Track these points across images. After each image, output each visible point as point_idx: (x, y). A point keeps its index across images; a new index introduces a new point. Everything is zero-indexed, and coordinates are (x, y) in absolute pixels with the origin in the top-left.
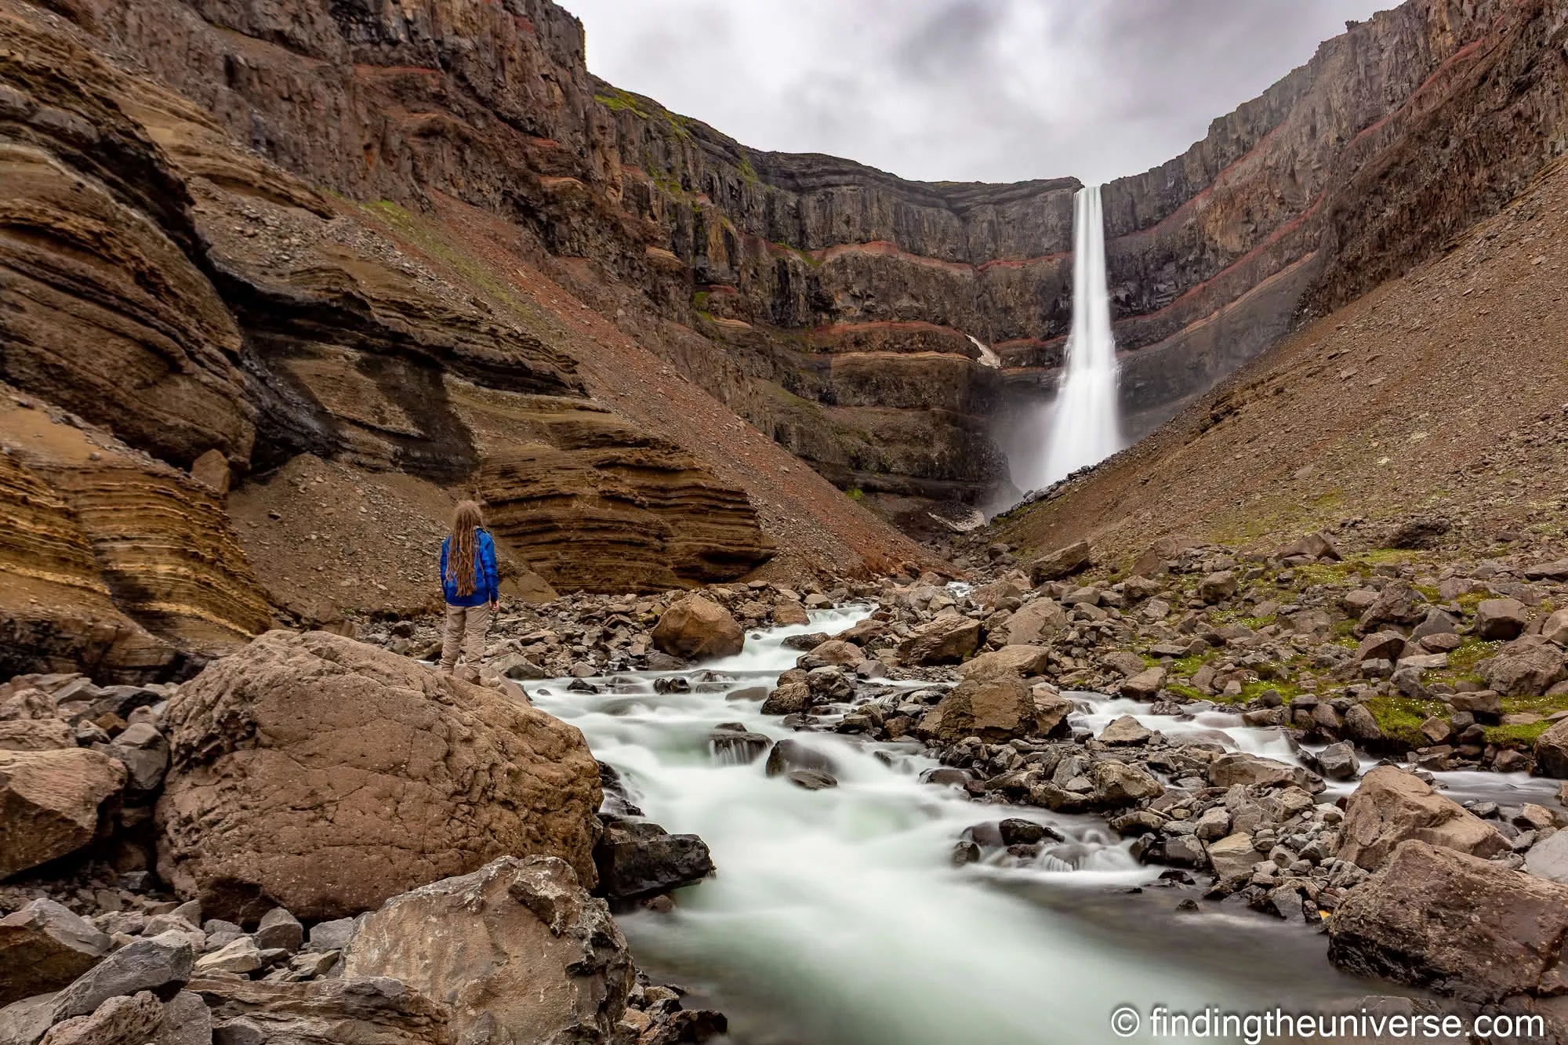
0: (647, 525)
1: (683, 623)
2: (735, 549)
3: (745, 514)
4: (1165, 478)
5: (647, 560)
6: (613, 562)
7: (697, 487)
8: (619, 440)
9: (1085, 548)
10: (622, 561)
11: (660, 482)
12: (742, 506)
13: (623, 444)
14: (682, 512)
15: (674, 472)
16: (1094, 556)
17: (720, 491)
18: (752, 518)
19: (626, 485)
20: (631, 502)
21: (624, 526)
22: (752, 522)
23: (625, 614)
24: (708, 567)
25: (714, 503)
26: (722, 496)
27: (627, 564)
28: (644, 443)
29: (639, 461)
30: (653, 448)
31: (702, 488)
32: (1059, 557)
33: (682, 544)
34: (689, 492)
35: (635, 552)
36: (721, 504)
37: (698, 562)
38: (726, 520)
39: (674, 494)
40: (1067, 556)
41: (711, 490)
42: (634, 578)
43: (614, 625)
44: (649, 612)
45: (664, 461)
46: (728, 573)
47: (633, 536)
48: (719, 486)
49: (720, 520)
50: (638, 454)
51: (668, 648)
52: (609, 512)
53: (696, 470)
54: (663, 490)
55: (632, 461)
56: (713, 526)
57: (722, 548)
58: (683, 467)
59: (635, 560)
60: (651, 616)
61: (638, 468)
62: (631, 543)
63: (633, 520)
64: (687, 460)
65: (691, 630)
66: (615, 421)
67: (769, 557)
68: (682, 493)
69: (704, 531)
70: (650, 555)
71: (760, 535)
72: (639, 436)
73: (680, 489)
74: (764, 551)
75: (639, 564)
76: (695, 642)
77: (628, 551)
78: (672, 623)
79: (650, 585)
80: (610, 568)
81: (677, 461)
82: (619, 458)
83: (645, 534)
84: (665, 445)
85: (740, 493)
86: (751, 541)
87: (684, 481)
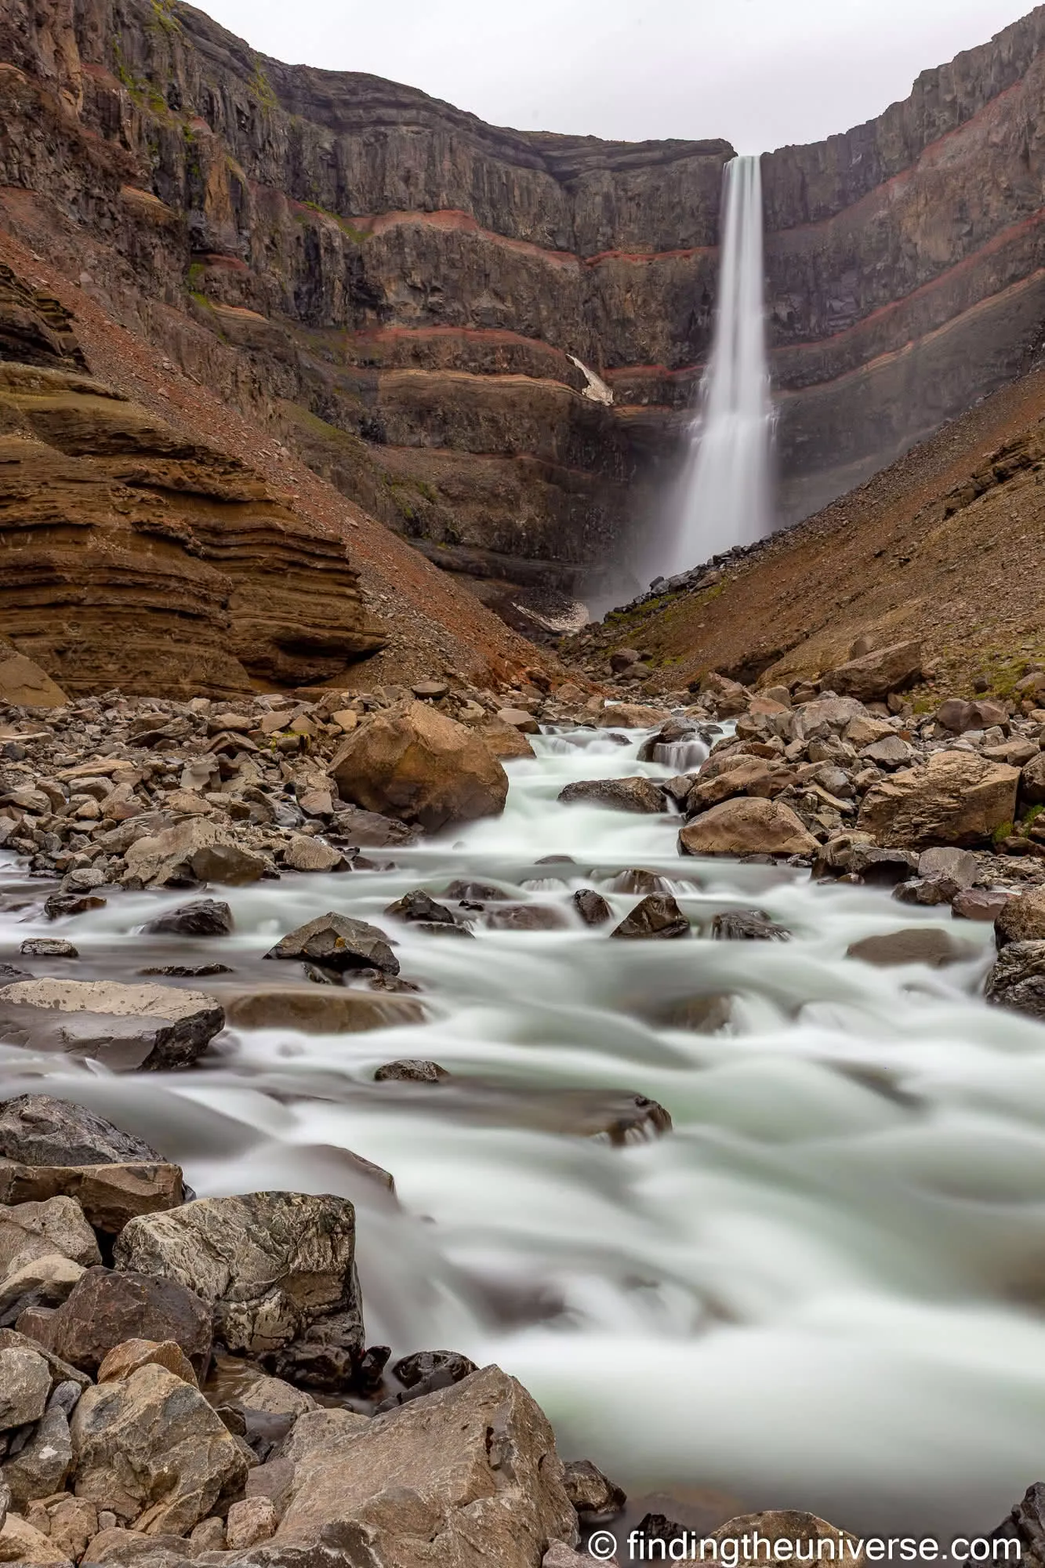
0: (207, 584)
1: (398, 753)
2: (327, 634)
3: (344, 579)
4: (942, 557)
5: (206, 644)
6: (154, 644)
7: (271, 529)
8: (145, 444)
9: (915, 651)
10: (167, 643)
11: (212, 518)
12: (339, 566)
13: (152, 452)
14: (246, 570)
15: (235, 503)
16: (929, 665)
17: (306, 539)
18: (353, 585)
19: (173, 519)
20: (180, 543)
21: (173, 584)
22: (351, 592)
23: (243, 731)
24: (283, 661)
25: (297, 557)
26: (308, 548)
27: (177, 649)
28: (187, 452)
29: (179, 482)
30: (201, 462)
31: (281, 532)
32: (879, 664)
33: (244, 621)
34: (258, 537)
35: (187, 627)
36: (306, 561)
37: (271, 653)
38: (314, 587)
39: (233, 540)
40: (891, 661)
41: (293, 536)
42: (186, 673)
43: (232, 751)
44: (285, 729)
45: (217, 485)
46: (312, 672)
47: (186, 601)
48: (304, 530)
49: (305, 586)
50: (176, 471)
51: (365, 800)
52: (147, 558)
53: (269, 502)
54: (216, 532)
55: (167, 481)
56: (297, 596)
57: (309, 631)
58: (248, 496)
59: (188, 642)
60: (293, 738)
61: (178, 493)
62: (184, 614)
63: (186, 574)
64: (255, 485)
65: (410, 766)
66: (134, 414)
67: (375, 649)
68: (246, 539)
69: (281, 602)
70: (213, 635)
71: (364, 613)
72: (179, 440)
73: (244, 532)
74: (368, 639)
75: (194, 649)
76: (419, 790)
77: (175, 623)
78: (377, 753)
79: (210, 685)
80: (149, 654)
81: (238, 486)
82: (147, 474)
83: (205, 599)
84: (218, 459)
85: (336, 544)
86: (350, 622)
87: (248, 519)
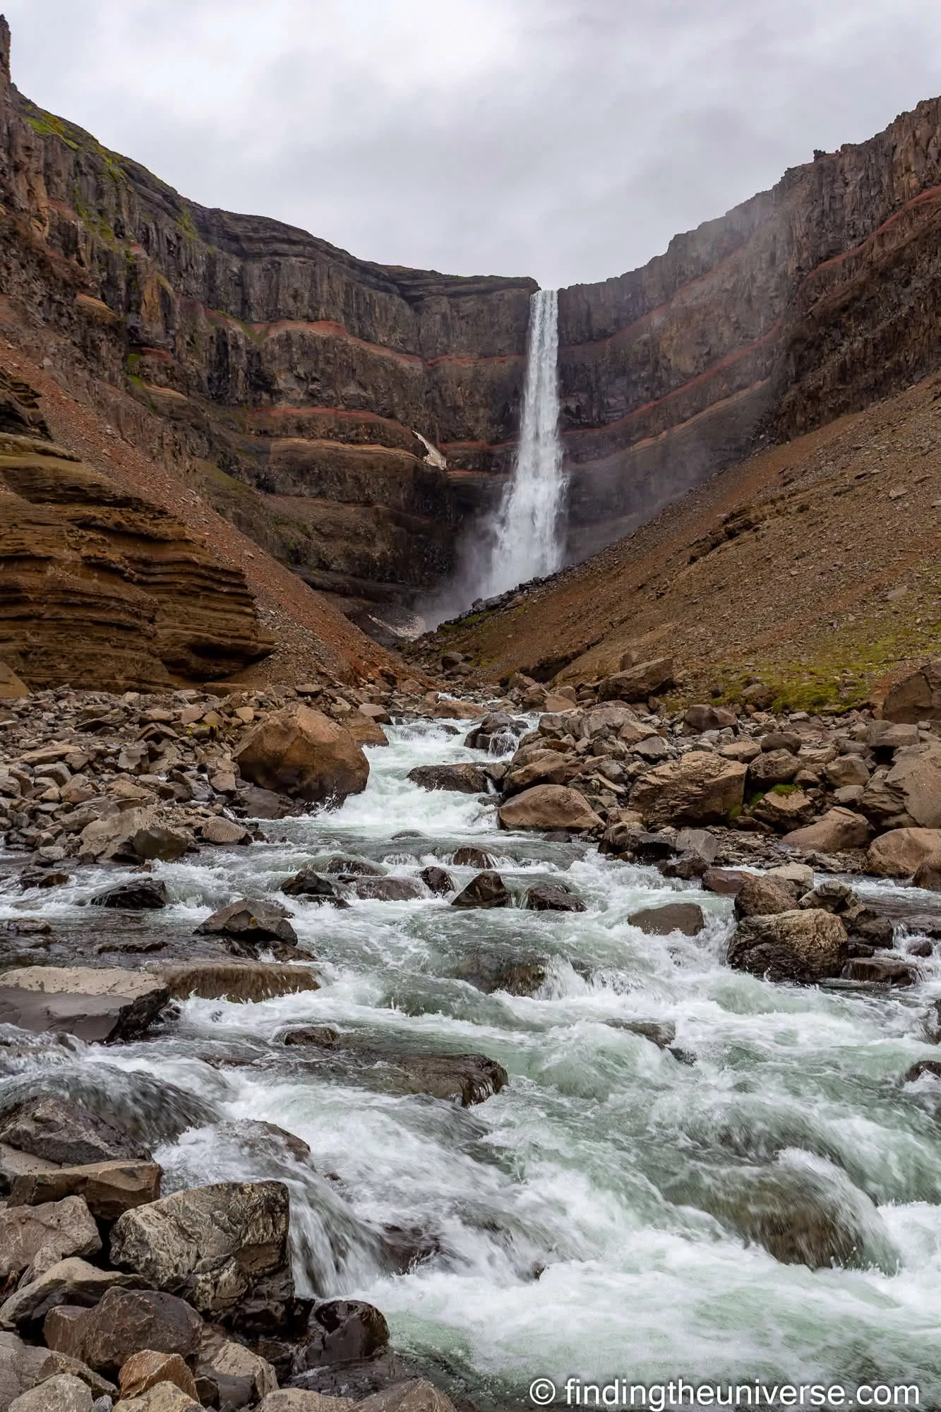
0: (139, 604)
1: (287, 745)
2: (229, 642)
3: (244, 600)
4: (687, 592)
5: (137, 649)
6: (97, 649)
7: (189, 562)
8: (93, 495)
9: (668, 665)
10: (107, 649)
11: (143, 552)
12: (240, 591)
13: (98, 502)
14: (169, 592)
15: (162, 541)
16: (678, 675)
17: (215, 570)
18: (250, 605)
19: (115, 554)
20: (119, 573)
21: (113, 603)
22: (249, 610)
23: (167, 723)
24: (195, 662)
25: (208, 583)
26: (217, 576)
27: (113, 652)
28: (125, 502)
29: (118, 524)
30: (136, 510)
31: (196, 564)
32: (642, 674)
33: (166, 631)
34: (178, 568)
35: (122, 636)
36: (215, 586)
37: (186, 655)
38: (220, 606)
39: (158, 569)
40: (650, 673)
41: (205, 567)
42: (121, 671)
43: (158, 738)
44: (199, 721)
45: (148, 527)
46: (217, 670)
47: (122, 616)
48: (214, 563)
49: (214, 605)
50: (117, 516)
51: (261, 780)
52: (93, 584)
53: (187, 541)
54: (146, 563)
55: (110, 523)
56: (207, 613)
57: (215, 639)
58: (171, 537)
59: (123, 647)
60: (205, 728)
61: (118, 533)
62: (120, 627)
63: (124, 596)
64: (177, 528)
65: (296, 755)
66: (86, 472)
67: (266, 653)
68: (169, 569)
69: (195, 617)
70: (142, 642)
71: (258, 627)
72: (119, 493)
73: (168, 563)
74: (261, 646)
75: (128, 653)
76: (301, 773)
77: (114, 634)
78: (271, 744)
79: (140, 681)
80: (92, 657)
81: (164, 528)
82: (94, 518)
83: (137, 616)
84: (149, 508)
85: (238, 574)
86: (248, 633)
87: (171, 554)
